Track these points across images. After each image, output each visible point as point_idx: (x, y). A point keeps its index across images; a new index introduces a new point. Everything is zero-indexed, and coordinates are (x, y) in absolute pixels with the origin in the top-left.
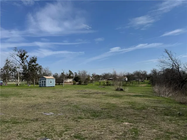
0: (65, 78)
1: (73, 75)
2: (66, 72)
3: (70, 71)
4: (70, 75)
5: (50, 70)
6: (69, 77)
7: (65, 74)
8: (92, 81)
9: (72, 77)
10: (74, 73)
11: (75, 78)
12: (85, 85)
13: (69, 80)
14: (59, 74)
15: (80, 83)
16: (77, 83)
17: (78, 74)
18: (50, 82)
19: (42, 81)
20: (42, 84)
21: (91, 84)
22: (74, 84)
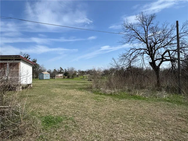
0: (57, 73)
1: (63, 71)
2: (58, 69)
3: (61, 68)
4: (61, 71)
5: (44, 67)
6: (60, 72)
7: (57, 70)
8: (78, 76)
9: (62, 73)
10: (64, 69)
11: (65, 73)
12: (72, 78)
13: (60, 75)
14: (52, 70)
15: (68, 77)
16: (66, 77)
17: (67, 70)
18: (46, 76)
19: (41, 76)
20: (41, 78)
21: (77, 78)
22: (64, 78)
